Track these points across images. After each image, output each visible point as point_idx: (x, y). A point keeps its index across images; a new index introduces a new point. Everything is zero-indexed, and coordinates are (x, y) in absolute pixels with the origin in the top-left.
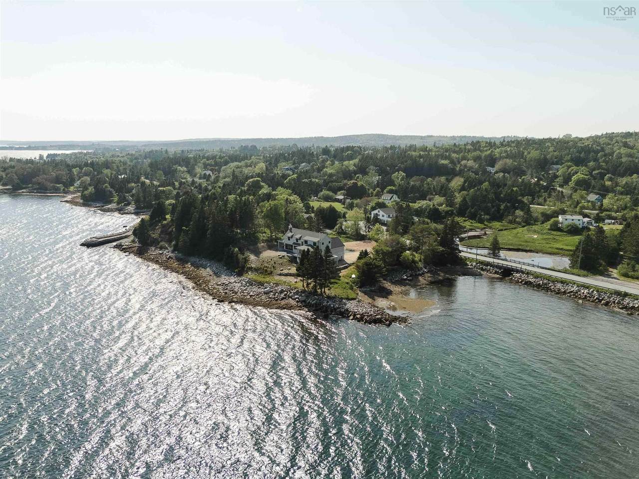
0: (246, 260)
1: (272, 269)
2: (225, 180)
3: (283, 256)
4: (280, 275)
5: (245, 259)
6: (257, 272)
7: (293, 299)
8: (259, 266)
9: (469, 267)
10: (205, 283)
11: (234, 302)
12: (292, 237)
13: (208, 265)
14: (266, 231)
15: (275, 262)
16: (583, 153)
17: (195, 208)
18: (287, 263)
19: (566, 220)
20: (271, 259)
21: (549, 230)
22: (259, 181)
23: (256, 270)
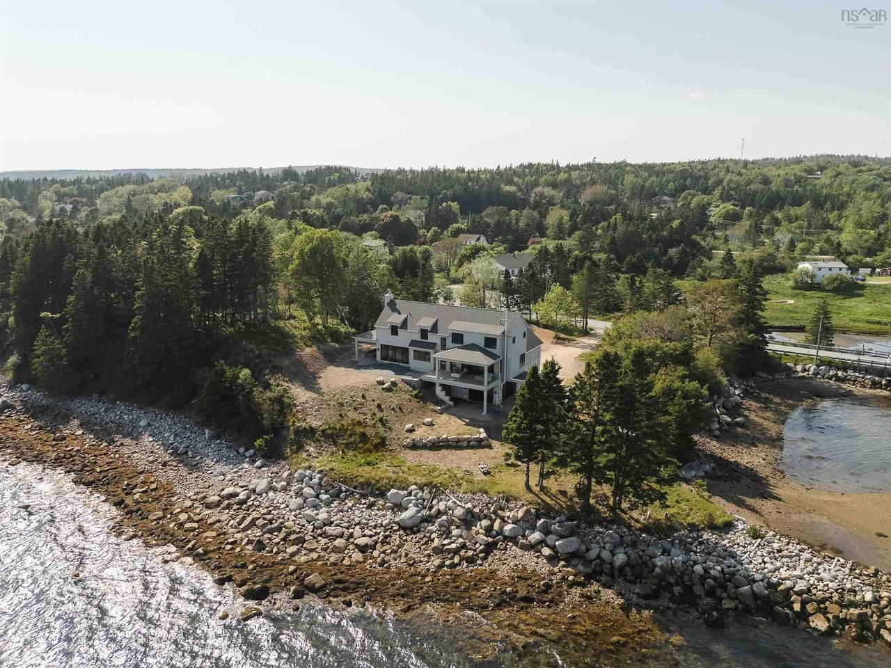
0: (283, 406)
1: (381, 430)
2: (111, 217)
3: (394, 384)
4: (414, 446)
5: (279, 400)
6: (335, 444)
7: (524, 547)
8: (334, 421)
9: (801, 374)
10: (157, 499)
11: (312, 589)
12: (404, 325)
13: (143, 423)
14: (295, 314)
15: (379, 406)
16: (689, 179)
17: (77, 257)
18: (414, 404)
19: (820, 269)
20: (363, 397)
21: (795, 288)
22: (199, 211)
23: (331, 436)
